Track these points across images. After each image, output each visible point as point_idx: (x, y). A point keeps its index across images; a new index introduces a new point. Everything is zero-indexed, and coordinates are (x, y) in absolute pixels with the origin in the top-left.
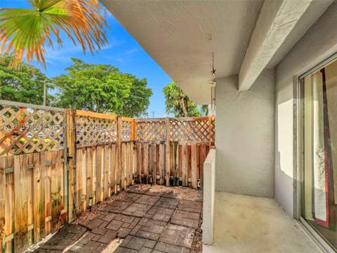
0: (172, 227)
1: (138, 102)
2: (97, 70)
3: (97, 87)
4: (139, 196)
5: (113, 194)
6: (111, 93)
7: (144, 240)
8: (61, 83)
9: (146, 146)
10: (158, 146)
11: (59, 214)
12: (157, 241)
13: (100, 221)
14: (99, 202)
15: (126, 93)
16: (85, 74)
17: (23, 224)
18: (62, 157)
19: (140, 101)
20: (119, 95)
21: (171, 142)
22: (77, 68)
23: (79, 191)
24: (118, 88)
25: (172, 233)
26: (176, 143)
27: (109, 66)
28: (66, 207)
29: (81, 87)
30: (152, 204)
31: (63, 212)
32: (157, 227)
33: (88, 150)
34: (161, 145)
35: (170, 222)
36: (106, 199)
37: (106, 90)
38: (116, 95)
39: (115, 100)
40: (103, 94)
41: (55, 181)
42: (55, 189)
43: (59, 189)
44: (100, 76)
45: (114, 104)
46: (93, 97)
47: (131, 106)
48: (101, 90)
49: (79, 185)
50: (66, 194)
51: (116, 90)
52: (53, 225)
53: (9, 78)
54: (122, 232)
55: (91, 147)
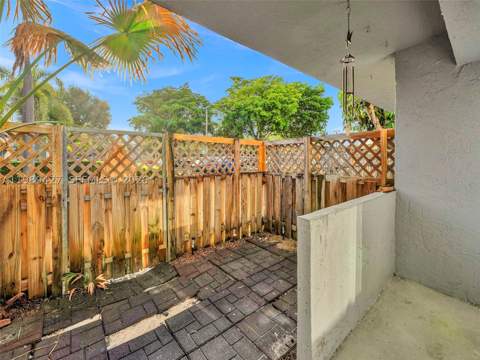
0: (271, 313)
1: (311, 119)
2: (257, 84)
3: (257, 106)
4: (258, 248)
5: (228, 239)
6: (274, 111)
7: (220, 314)
8: (221, 108)
9: (278, 180)
10: (294, 180)
11: (157, 249)
12: (234, 325)
13: (193, 269)
14: (208, 246)
15: (293, 109)
16: (244, 93)
17: (120, 250)
18: (161, 187)
19: (314, 117)
20: (284, 112)
21: (312, 176)
22: (236, 87)
23: (181, 229)
24: (282, 103)
25: (264, 321)
26: (321, 178)
27: (270, 77)
28: (165, 243)
29: (239, 109)
30: (266, 265)
31: (161, 247)
32: (249, 302)
33: (192, 181)
34: (297, 180)
35: (272, 302)
36: (218, 243)
37: (268, 109)
38: (279, 112)
39: (278, 119)
40: (264, 113)
41: (153, 212)
42: (152, 221)
43: (157, 221)
44: (261, 92)
45: (278, 124)
46: (253, 119)
47: (300, 126)
48: (261, 109)
49: (181, 221)
50: (165, 229)
51: (280, 106)
52: (151, 260)
53: (183, 109)
54: (206, 291)
55: (195, 178)
